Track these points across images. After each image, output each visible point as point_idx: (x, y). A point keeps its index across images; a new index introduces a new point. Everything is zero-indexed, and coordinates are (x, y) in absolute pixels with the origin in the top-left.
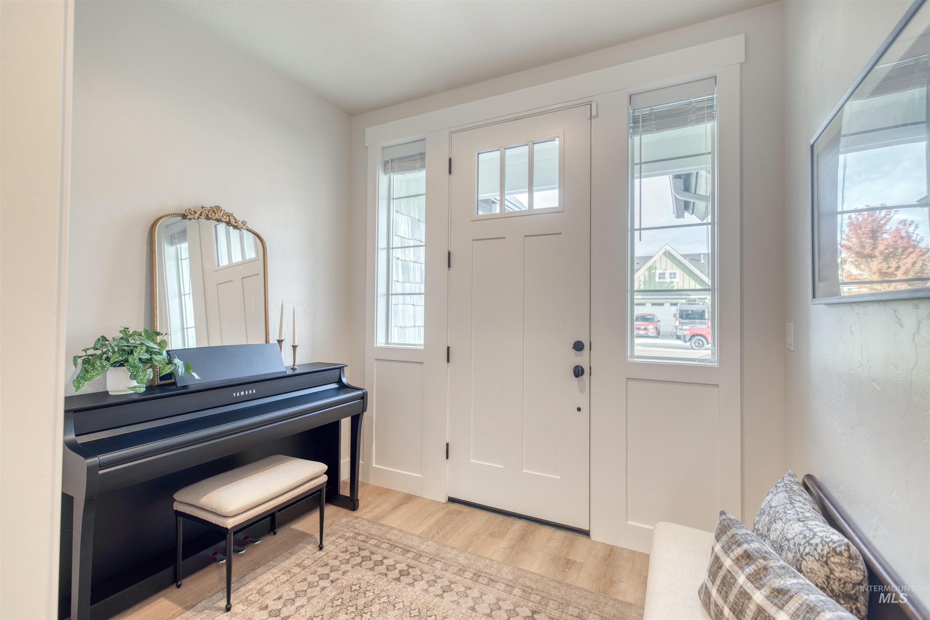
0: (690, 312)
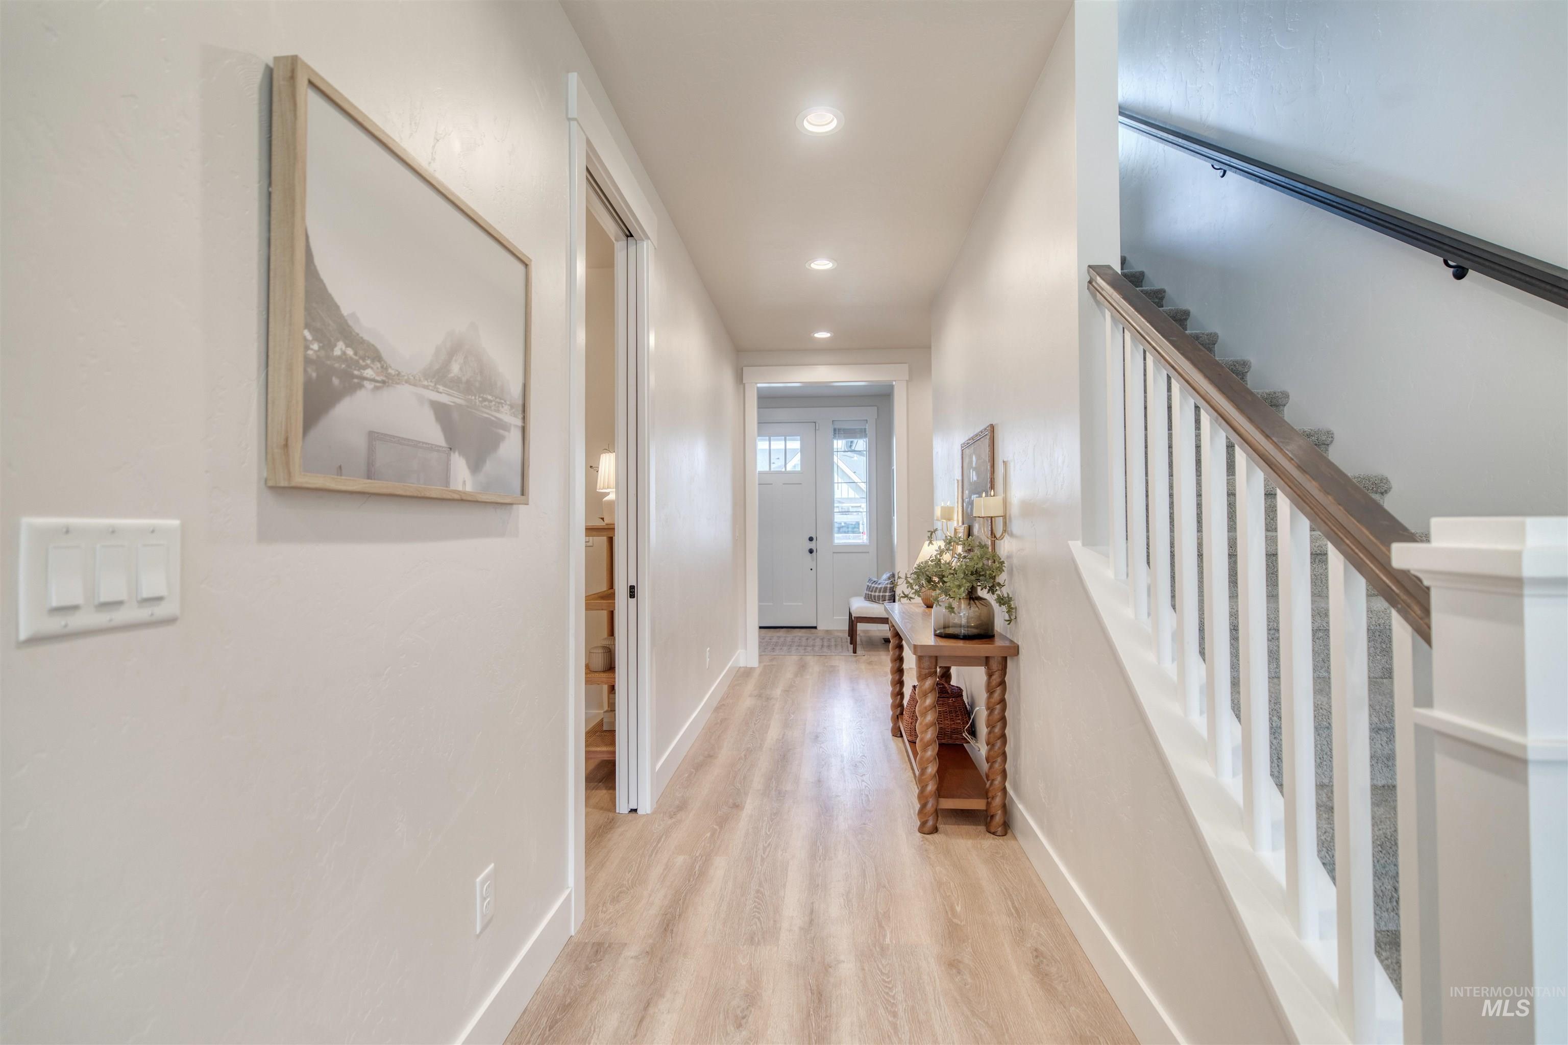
0: (843, 524)
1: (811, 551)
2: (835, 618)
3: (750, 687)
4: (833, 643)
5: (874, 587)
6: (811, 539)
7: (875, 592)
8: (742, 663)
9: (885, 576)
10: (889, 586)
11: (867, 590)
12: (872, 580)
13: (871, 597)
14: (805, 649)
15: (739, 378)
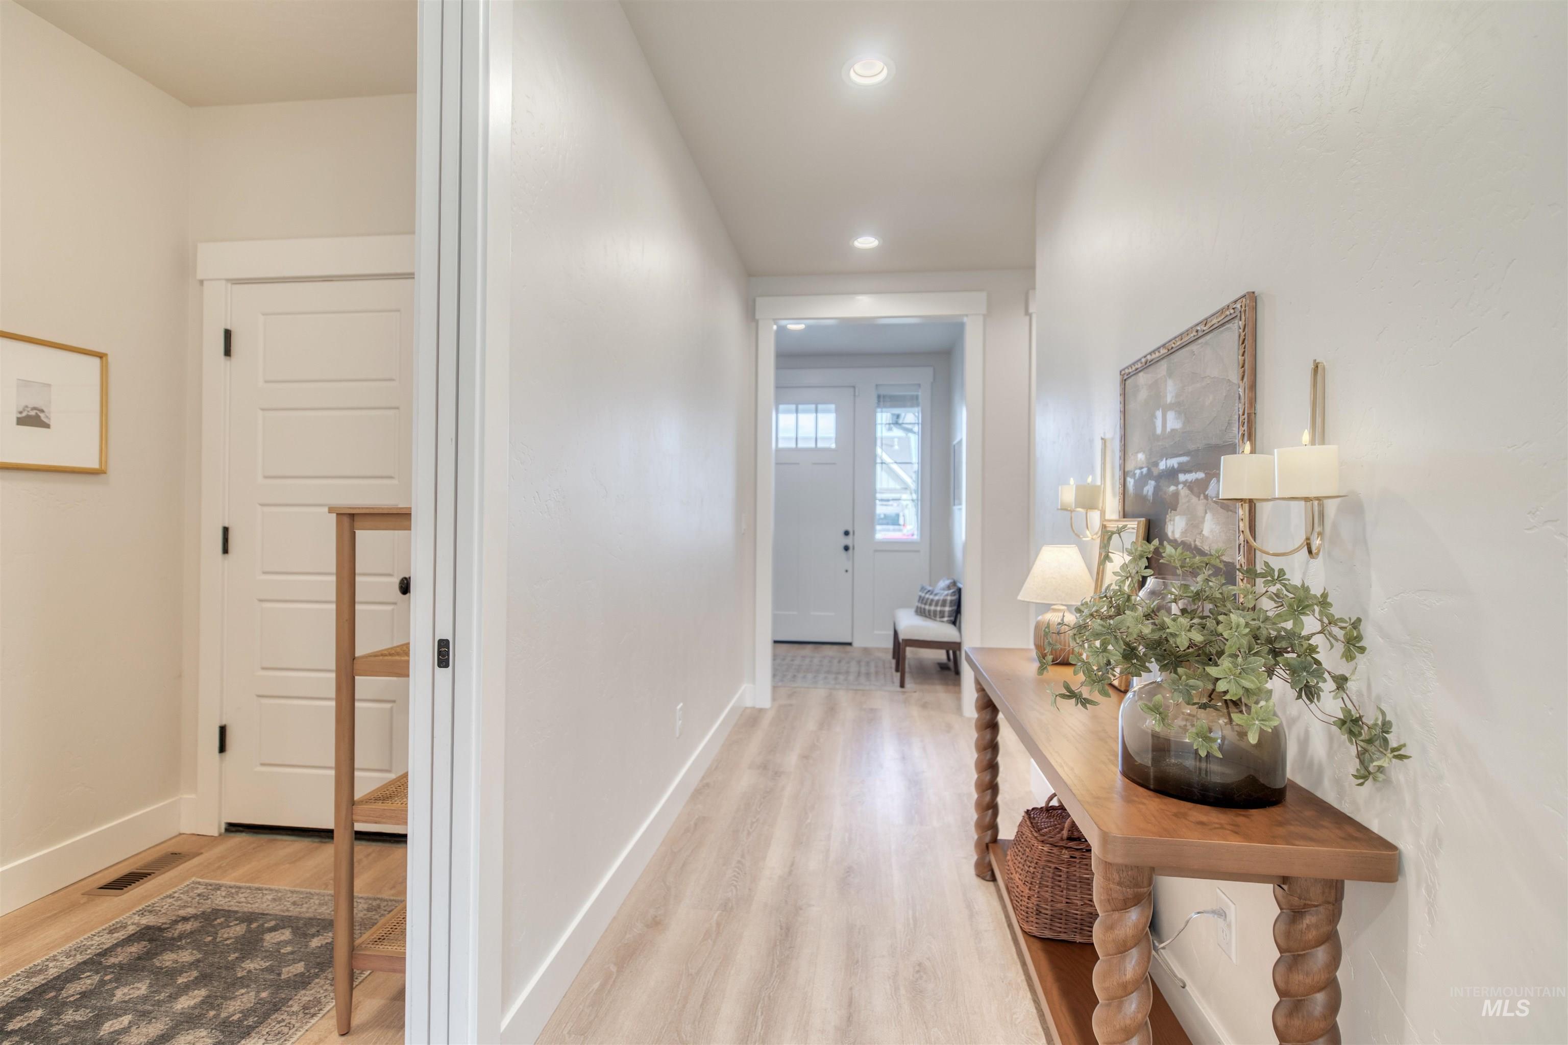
0: (886, 515)
1: (846, 548)
2: (876, 632)
3: (753, 748)
4: (873, 670)
5: (928, 599)
6: (847, 533)
7: (930, 605)
8: (749, 703)
9: (943, 583)
10: (949, 598)
11: (919, 601)
12: (925, 589)
13: (924, 612)
14: (836, 679)
15: (750, 314)
